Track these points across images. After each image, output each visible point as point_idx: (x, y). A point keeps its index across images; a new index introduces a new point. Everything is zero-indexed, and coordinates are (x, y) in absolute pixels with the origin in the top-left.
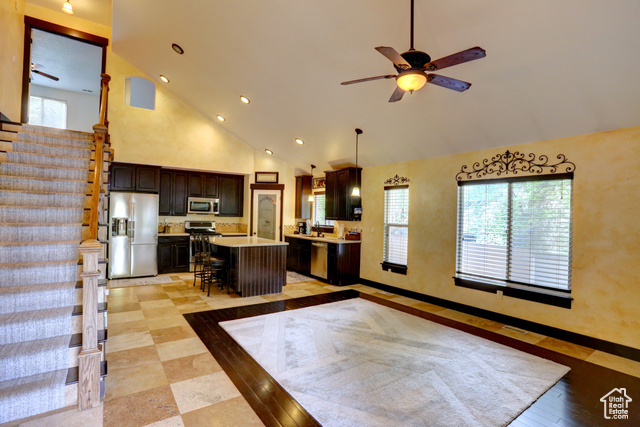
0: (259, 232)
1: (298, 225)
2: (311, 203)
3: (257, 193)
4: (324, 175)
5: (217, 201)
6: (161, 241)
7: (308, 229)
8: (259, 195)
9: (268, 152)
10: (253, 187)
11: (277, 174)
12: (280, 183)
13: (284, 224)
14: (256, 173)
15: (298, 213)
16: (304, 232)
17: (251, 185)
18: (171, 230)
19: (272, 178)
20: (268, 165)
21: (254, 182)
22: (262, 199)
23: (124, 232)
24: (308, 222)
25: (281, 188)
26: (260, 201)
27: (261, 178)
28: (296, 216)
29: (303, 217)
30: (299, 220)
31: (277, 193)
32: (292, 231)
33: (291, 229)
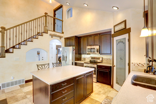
3: (115, 39)
9: (115, 8)
10: (113, 36)
11: (125, 21)
13: (132, 61)
14: (114, 27)
18: (86, 60)
19: (122, 26)
21: (113, 33)
22: (118, 42)
26: (117, 45)
27: (117, 29)
32: (142, 68)
33: (141, 66)
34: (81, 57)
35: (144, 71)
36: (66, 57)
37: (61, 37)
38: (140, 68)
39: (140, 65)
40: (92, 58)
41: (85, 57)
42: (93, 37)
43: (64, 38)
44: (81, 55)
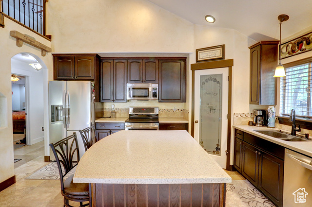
0: (201, 120)
1: (253, 113)
2: (276, 80)
3: (199, 73)
5: (156, 86)
7: (272, 120)
8: (201, 77)
9: (210, 19)
10: (194, 68)
11: (223, 47)
12: (226, 58)
13: (233, 111)
14: (197, 51)
15: (255, 95)
16: (265, 123)
17: (191, 65)
18: (118, 115)
19: (217, 54)
20: (211, 38)
21: (194, 62)
22: (205, 80)
24: (272, 110)
25: (229, 64)
26: (202, 84)
27: (203, 56)
28: (252, 101)
29: (263, 102)
30: (255, 107)
31: (224, 71)
32: (246, 120)
33: (244, 118)
34: (103, 109)
35: (247, 124)
36: (69, 110)
37: (44, 50)
38: (243, 120)
39: (244, 116)
40: (135, 110)
41: (116, 107)
42: (141, 64)
43: (53, 55)
44: (103, 105)
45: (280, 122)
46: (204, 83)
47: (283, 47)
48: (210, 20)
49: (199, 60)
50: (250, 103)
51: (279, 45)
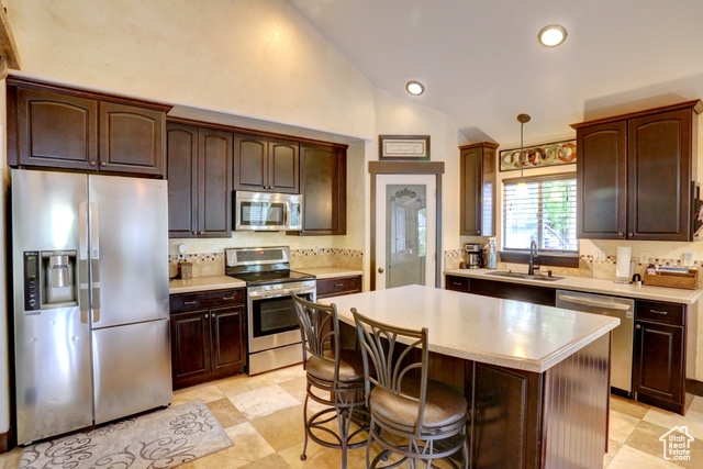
0: (389, 267)
3: (383, 180)
4: (573, 133)
6: (178, 305)
7: (492, 257)
8: (388, 187)
9: (413, 88)
10: (375, 169)
11: (428, 139)
12: (434, 158)
13: (444, 249)
14: (381, 139)
15: (471, 223)
16: (482, 264)
17: (370, 163)
18: (195, 271)
19: (417, 149)
20: (405, 119)
23: (67, 292)
25: (437, 169)
26: (390, 200)
27: (392, 149)
28: (464, 231)
30: (469, 239)
31: (429, 180)
32: (456, 261)
33: (455, 257)
35: (458, 267)
39: (455, 254)
41: (189, 251)
45: (502, 261)
46: (392, 199)
47: (505, 155)
48: (415, 89)
49: (384, 155)
50: (462, 234)
51: (497, 151)
